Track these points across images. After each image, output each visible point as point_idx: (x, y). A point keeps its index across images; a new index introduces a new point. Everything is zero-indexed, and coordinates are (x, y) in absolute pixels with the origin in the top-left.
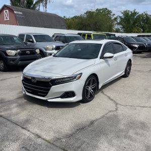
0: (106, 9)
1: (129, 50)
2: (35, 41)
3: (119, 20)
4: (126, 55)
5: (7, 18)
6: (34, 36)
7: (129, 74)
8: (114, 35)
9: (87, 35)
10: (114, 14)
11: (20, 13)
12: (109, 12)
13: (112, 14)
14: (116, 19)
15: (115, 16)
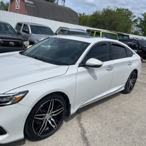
0: (127, 10)
1: (136, 57)
2: (31, 32)
3: (139, 23)
4: (130, 63)
5: (17, 7)
6: (31, 26)
7: (131, 89)
8: (128, 36)
9: (95, 32)
10: (135, 16)
11: (31, 2)
12: (130, 13)
13: (132, 15)
14: (136, 21)
15: (135, 18)
